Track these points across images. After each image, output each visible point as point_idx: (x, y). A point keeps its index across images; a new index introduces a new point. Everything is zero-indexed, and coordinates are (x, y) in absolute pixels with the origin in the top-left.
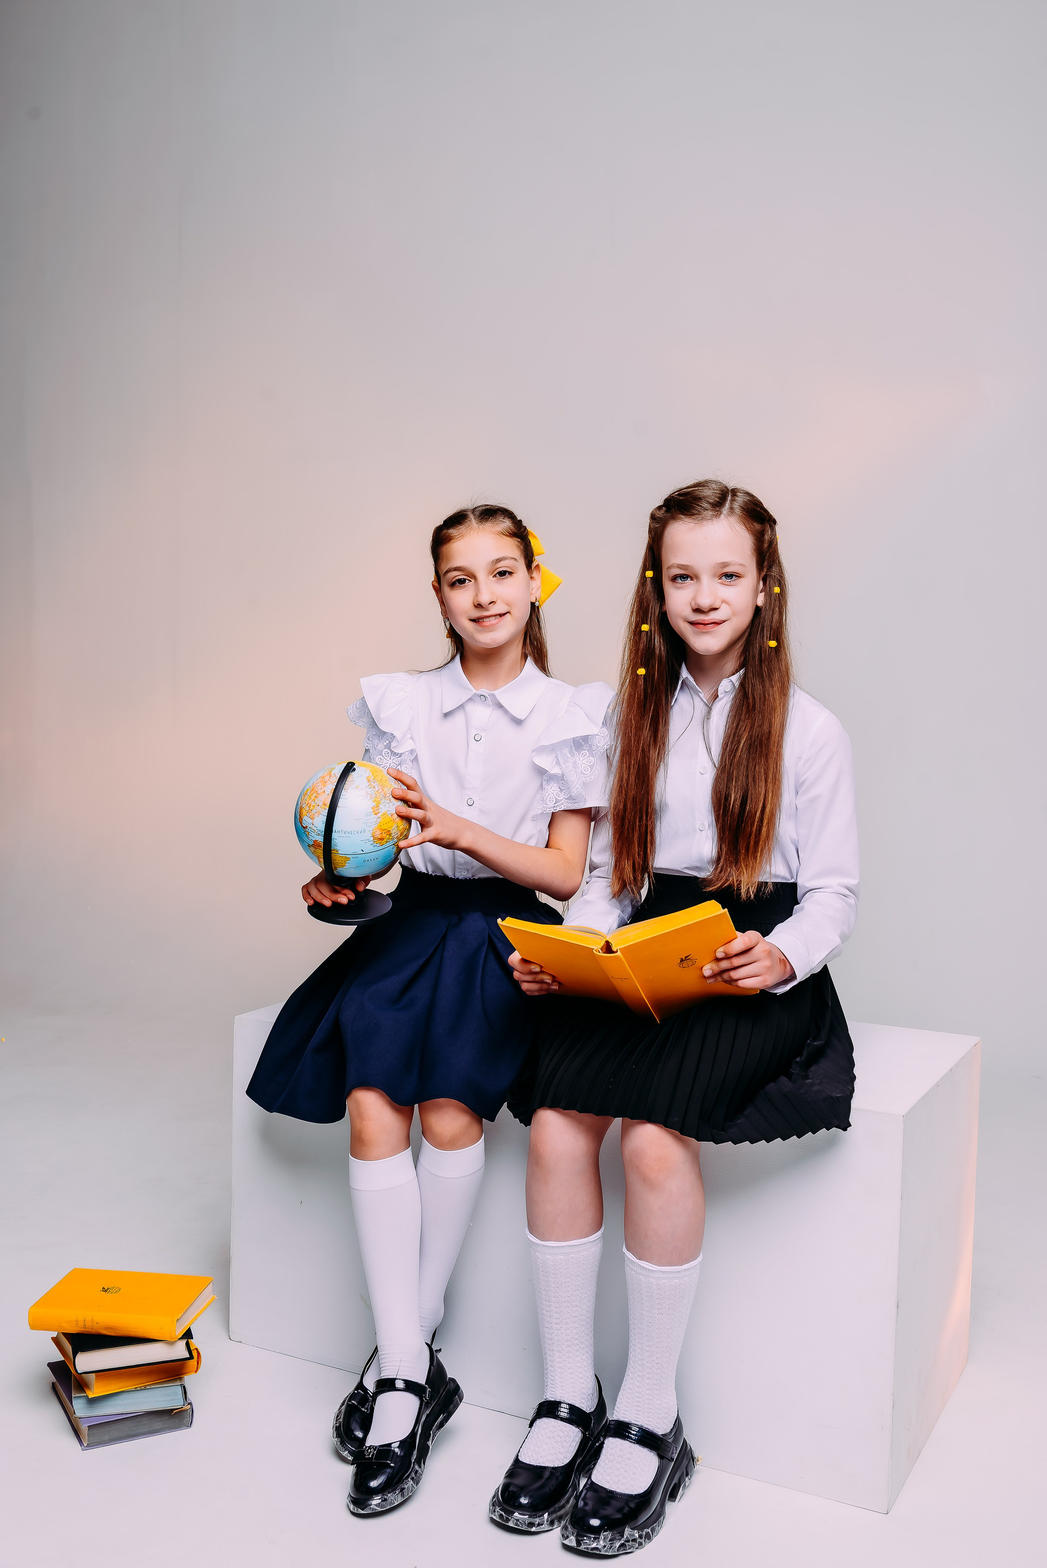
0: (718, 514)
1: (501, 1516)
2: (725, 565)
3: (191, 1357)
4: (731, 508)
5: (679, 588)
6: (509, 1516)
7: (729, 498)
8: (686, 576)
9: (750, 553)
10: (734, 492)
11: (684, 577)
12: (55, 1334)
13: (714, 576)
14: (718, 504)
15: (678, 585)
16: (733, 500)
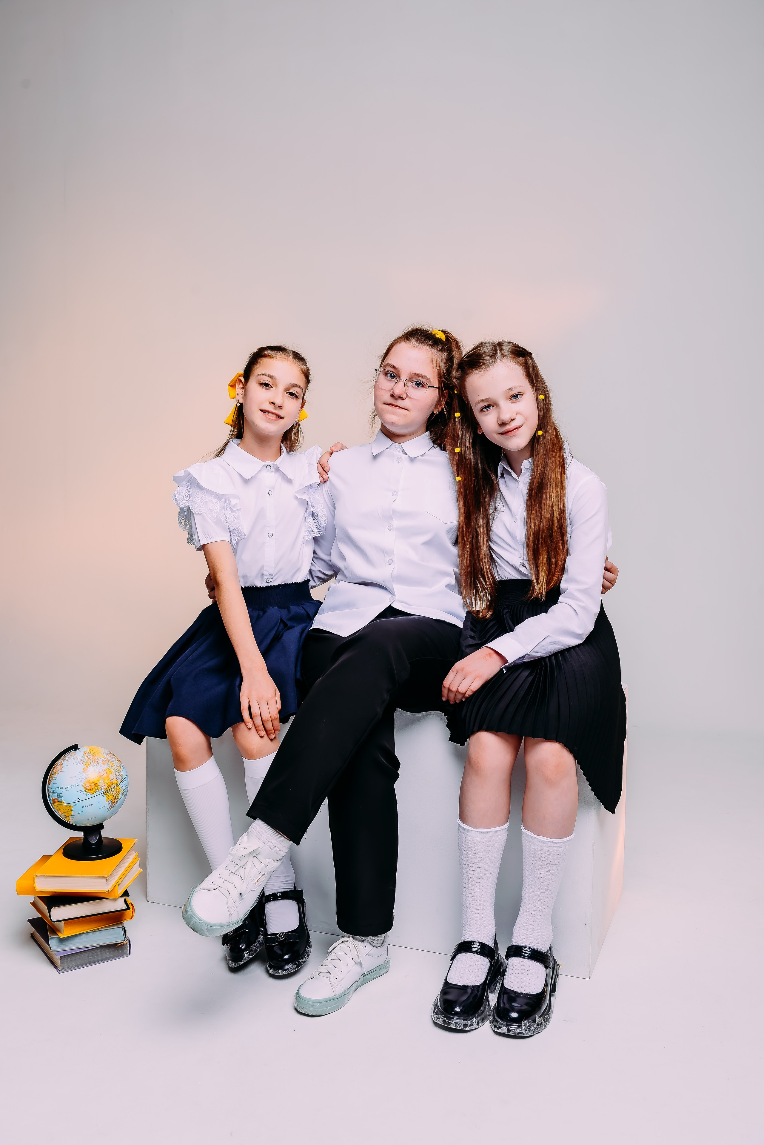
0: (495, 362)
1: (444, 1021)
2: (511, 389)
3: (129, 908)
4: (502, 354)
5: (487, 415)
6: (450, 1021)
7: (498, 349)
8: (489, 405)
9: (524, 378)
10: (500, 344)
11: (487, 407)
12: (32, 898)
13: (507, 399)
14: (494, 354)
15: (486, 413)
16: (501, 350)
